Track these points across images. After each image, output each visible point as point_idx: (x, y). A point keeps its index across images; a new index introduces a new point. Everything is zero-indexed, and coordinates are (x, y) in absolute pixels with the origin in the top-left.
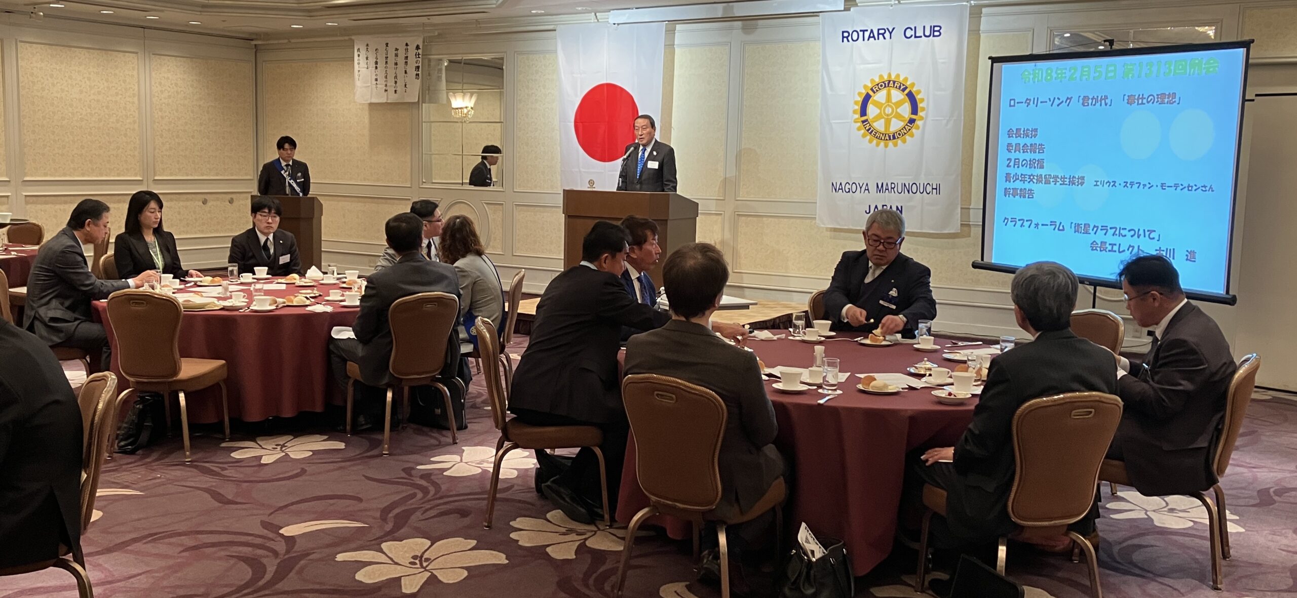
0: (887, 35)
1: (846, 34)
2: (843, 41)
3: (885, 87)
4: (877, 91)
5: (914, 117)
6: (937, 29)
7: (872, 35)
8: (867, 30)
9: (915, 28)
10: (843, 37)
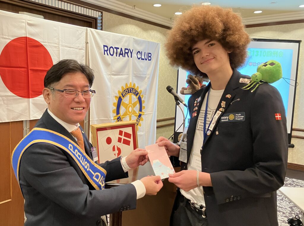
0: (129, 54)
1: (106, 48)
2: (105, 54)
3: (129, 93)
4: (125, 95)
5: (140, 113)
6: (150, 55)
7: (121, 53)
8: (118, 48)
9: (142, 52)
10: (105, 51)
